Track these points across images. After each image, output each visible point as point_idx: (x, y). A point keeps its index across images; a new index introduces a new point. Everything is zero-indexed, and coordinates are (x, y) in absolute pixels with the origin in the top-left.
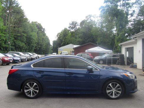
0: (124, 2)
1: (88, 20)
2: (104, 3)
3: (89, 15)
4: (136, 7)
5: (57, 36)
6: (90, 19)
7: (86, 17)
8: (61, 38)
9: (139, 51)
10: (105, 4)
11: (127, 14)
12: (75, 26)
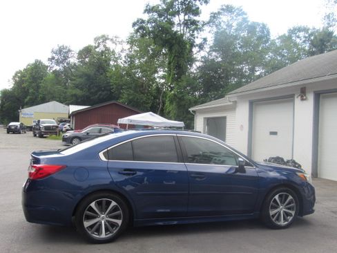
0: (187, 17)
1: (98, 46)
2: (145, 12)
3: (103, 36)
4: (209, 32)
5: (14, 77)
6: (104, 46)
7: (96, 39)
8: (25, 85)
9: (242, 126)
10: (146, 14)
11: (192, 45)
12: (66, 58)
